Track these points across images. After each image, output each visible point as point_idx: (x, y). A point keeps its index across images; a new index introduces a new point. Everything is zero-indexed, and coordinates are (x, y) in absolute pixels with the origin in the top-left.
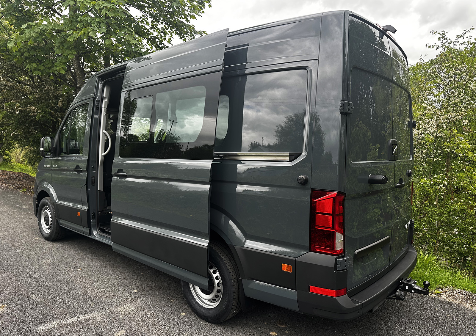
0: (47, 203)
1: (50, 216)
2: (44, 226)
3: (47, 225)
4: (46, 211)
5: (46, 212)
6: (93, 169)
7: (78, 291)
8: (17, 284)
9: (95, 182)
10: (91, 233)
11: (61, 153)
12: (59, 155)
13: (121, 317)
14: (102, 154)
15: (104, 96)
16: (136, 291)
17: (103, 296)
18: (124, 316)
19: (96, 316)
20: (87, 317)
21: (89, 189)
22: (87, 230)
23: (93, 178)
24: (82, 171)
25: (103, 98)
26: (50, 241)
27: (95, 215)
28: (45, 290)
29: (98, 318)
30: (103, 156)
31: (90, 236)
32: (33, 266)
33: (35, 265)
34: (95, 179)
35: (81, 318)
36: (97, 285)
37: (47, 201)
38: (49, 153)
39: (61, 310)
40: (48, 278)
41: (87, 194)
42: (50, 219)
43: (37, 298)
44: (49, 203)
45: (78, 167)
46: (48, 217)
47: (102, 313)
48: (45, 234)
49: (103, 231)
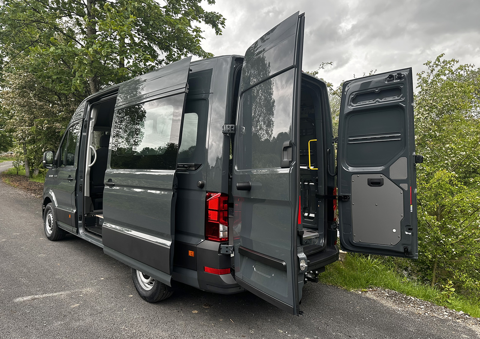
0: (50, 208)
1: (52, 219)
2: (48, 228)
3: (50, 227)
4: (50, 214)
5: (49, 216)
6: (81, 177)
7: (57, 277)
8: (12, 270)
9: (82, 189)
10: (78, 232)
11: (61, 165)
12: (60, 166)
13: (81, 295)
14: (88, 165)
15: (91, 117)
16: (103, 279)
17: (74, 281)
18: (84, 295)
19: (63, 294)
20: (55, 294)
21: (77, 195)
22: (75, 230)
23: (81, 186)
24: (72, 179)
25: (90, 119)
26: (52, 241)
27: (81, 217)
28: (32, 275)
29: (63, 295)
30: (89, 167)
31: (77, 234)
32: (30, 258)
33: (32, 258)
34: (82, 187)
35: (51, 295)
36: (74, 273)
37: (50, 206)
38: (51, 165)
39: (38, 289)
40: (38, 267)
41: (75, 199)
42: (52, 222)
43: (24, 280)
44: (51, 208)
45: (70, 176)
46: (51, 220)
47: (68, 292)
48: (48, 235)
49: (86, 230)
